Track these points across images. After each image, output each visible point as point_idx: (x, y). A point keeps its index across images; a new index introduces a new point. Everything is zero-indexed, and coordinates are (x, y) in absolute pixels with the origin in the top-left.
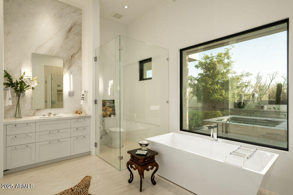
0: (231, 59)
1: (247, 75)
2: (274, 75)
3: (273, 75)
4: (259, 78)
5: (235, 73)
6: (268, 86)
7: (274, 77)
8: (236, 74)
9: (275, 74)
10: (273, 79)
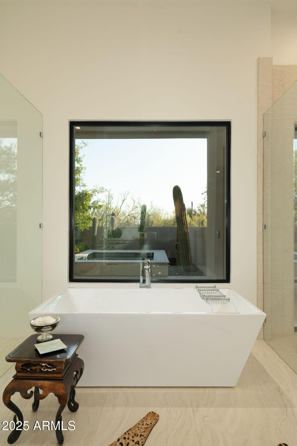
0: (81, 163)
1: (102, 190)
2: (126, 195)
3: (124, 194)
4: (110, 197)
5: (84, 185)
6: (120, 208)
7: (125, 198)
8: (86, 187)
9: (127, 193)
10: (124, 200)
